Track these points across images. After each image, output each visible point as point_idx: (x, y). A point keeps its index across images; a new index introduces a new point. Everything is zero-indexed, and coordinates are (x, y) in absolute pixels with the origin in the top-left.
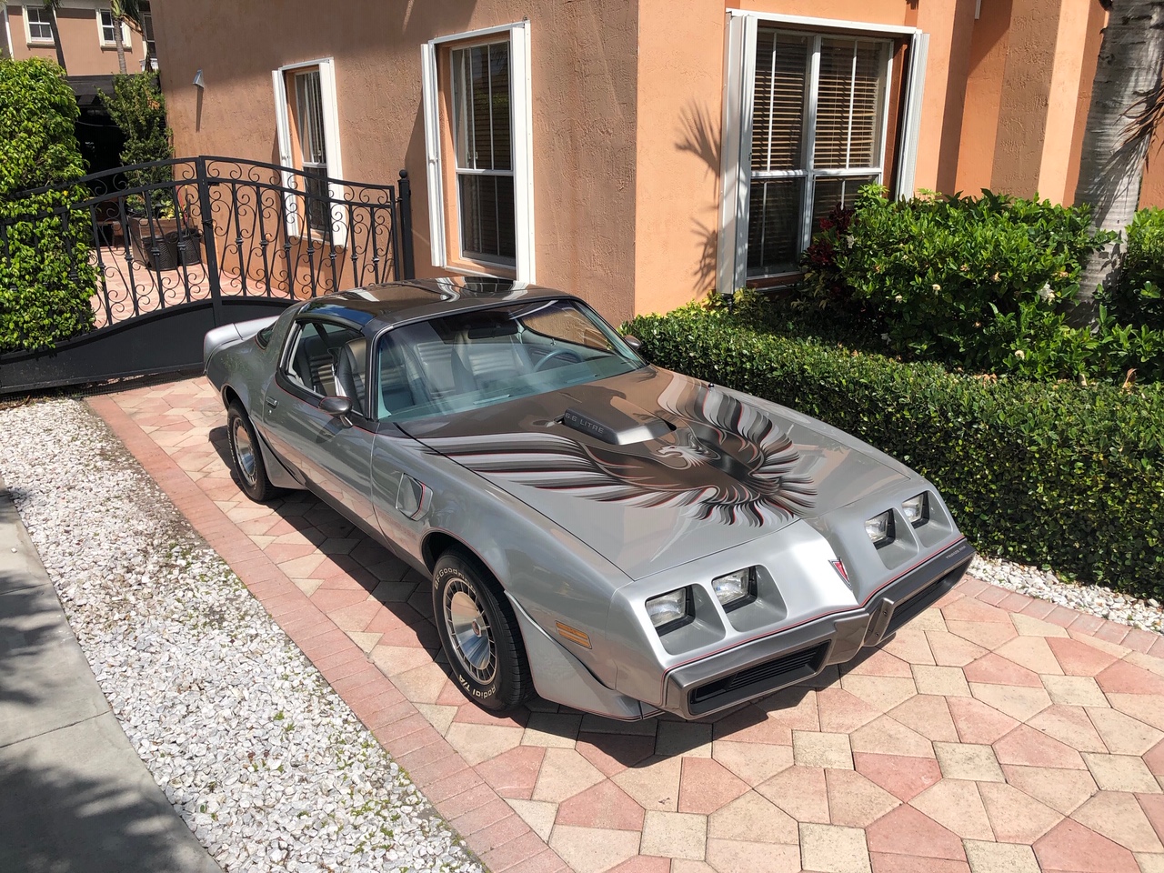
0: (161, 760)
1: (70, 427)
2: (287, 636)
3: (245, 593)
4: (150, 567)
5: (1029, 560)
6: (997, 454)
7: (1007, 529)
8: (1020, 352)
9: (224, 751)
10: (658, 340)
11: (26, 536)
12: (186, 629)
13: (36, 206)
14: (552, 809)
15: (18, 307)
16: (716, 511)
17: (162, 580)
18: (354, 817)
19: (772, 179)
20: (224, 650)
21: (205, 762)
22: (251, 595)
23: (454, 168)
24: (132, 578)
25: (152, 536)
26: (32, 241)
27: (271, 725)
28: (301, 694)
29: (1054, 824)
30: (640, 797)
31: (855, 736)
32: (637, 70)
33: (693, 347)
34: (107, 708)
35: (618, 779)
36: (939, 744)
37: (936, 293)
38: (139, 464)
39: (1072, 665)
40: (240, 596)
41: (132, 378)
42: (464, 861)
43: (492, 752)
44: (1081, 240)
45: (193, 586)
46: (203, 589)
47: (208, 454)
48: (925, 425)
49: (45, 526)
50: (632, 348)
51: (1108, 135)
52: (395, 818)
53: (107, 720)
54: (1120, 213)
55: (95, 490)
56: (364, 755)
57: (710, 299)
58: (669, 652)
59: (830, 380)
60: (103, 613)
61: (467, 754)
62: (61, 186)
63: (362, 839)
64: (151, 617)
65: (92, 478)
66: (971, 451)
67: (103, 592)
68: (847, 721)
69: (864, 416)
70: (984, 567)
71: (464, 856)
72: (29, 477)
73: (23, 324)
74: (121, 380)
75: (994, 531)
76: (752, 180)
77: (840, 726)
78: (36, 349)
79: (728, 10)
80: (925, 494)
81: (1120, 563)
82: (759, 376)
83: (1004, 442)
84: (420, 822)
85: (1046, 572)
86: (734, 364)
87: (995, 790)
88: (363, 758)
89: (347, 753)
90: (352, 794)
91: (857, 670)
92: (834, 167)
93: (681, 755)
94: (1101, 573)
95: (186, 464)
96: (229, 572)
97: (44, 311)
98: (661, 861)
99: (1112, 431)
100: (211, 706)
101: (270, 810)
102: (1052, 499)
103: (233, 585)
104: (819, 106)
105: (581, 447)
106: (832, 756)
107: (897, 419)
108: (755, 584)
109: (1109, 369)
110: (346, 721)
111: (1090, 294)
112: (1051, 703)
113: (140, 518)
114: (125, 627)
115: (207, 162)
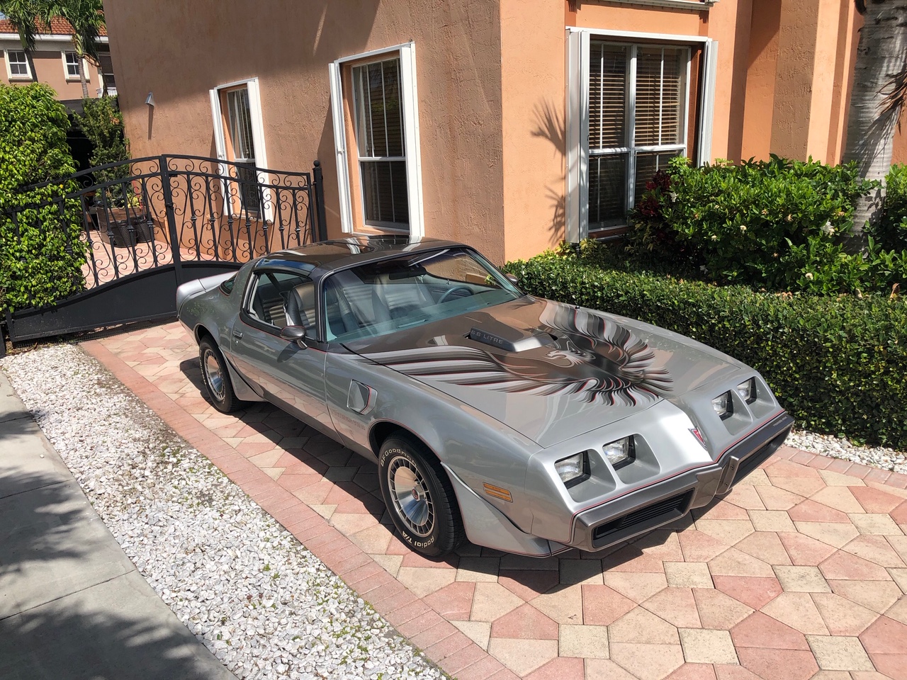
0: (181, 603)
1: (71, 364)
2: (263, 510)
3: (225, 480)
4: (150, 464)
5: (827, 430)
6: (799, 351)
7: (809, 408)
8: (810, 274)
9: (228, 595)
10: (526, 279)
11: (49, 446)
12: (184, 508)
13: (39, 197)
14: (488, 626)
15: (27, 275)
16: (599, 397)
17: (160, 473)
18: (335, 639)
19: (604, 155)
20: (216, 522)
21: (214, 603)
22: (231, 481)
23: (357, 157)
24: (137, 472)
25: (147, 441)
26: (37, 223)
27: (261, 575)
28: (281, 552)
29: (873, 621)
30: (553, 615)
31: (712, 564)
32: (501, 75)
33: (555, 283)
34: (132, 567)
35: (534, 602)
36: (777, 567)
37: (743, 232)
38: (128, 389)
39: (872, 506)
40: (222, 482)
41: (113, 327)
42: (425, 667)
43: (434, 588)
44: (852, 188)
45: (185, 477)
46: (193, 478)
47: (181, 381)
48: (741, 332)
49: (63, 437)
50: (513, 283)
51: (868, 108)
52: (367, 638)
53: (134, 576)
54: (880, 166)
55: (98, 410)
56: (336, 593)
57: (562, 247)
58: (576, 501)
59: (665, 301)
60: (118, 499)
61: (416, 589)
62: (58, 181)
63: (345, 654)
64: (156, 500)
65: (94, 401)
66: (778, 350)
67: (116, 483)
68: (705, 553)
69: (693, 327)
70: (793, 437)
71: (425, 663)
72: (45, 402)
73: (31, 287)
74: (105, 328)
75: (799, 410)
76: (590, 156)
77: (700, 557)
78: (42, 306)
79: (567, 27)
80: (753, 380)
81: (899, 429)
82: (608, 301)
83: (804, 341)
84: (387, 640)
85: (841, 439)
86: (588, 294)
87: (825, 598)
88: (336, 596)
89: (323, 593)
90: (331, 622)
91: (706, 516)
92: (650, 144)
93: (580, 584)
94: (884, 437)
95: (165, 388)
96: (211, 465)
97: (47, 277)
98: (577, 660)
99: (889, 328)
100: (213, 563)
101: (271, 636)
102: (844, 383)
103: (216, 474)
104: (637, 98)
105: (487, 354)
106: (696, 579)
107: (719, 328)
108: (633, 449)
109: (878, 285)
110: (318, 570)
111: (860, 228)
112: (859, 534)
113: (136, 429)
114: (138, 508)
115: (168, 159)
